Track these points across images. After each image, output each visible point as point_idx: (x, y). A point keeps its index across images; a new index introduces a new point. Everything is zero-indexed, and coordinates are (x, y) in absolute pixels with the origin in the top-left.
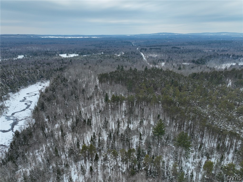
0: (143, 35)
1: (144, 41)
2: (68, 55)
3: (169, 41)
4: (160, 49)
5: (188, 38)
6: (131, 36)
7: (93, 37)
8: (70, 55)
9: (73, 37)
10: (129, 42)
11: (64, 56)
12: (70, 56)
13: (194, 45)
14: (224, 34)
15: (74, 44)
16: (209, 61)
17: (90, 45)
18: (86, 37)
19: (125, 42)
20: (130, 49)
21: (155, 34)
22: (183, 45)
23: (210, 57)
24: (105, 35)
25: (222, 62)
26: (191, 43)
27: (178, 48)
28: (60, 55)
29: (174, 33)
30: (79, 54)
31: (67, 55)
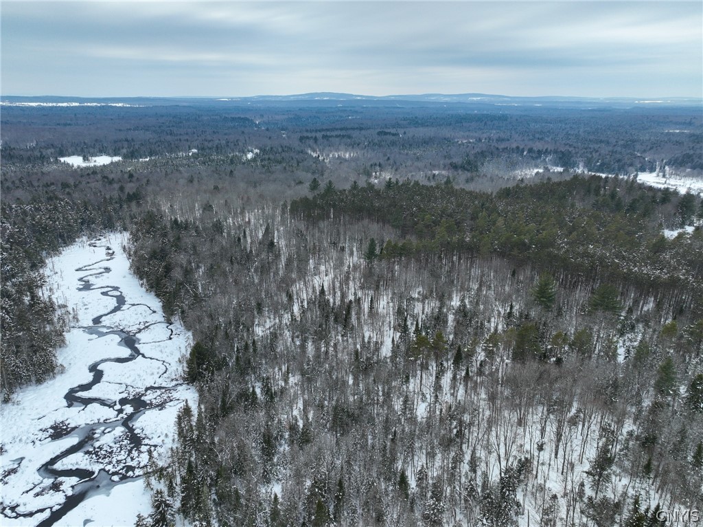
0: (267, 99)
1: (286, 117)
2: (88, 160)
3: (353, 116)
4: (349, 137)
5: (394, 107)
6: (232, 101)
7: (117, 105)
8: (94, 158)
9: (45, 104)
10: (246, 119)
11: (76, 161)
12: (95, 161)
13: (423, 125)
14: (475, 99)
15: (70, 125)
16: (483, 164)
17: (130, 129)
18: (89, 104)
19: (233, 119)
20: (270, 138)
21: (300, 97)
22: (398, 125)
23: (483, 154)
24: (148, 96)
25: (513, 165)
26: (415, 122)
27: (394, 135)
28: (62, 160)
29: (352, 95)
30: (125, 157)
31: (85, 159)
